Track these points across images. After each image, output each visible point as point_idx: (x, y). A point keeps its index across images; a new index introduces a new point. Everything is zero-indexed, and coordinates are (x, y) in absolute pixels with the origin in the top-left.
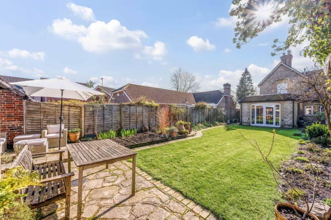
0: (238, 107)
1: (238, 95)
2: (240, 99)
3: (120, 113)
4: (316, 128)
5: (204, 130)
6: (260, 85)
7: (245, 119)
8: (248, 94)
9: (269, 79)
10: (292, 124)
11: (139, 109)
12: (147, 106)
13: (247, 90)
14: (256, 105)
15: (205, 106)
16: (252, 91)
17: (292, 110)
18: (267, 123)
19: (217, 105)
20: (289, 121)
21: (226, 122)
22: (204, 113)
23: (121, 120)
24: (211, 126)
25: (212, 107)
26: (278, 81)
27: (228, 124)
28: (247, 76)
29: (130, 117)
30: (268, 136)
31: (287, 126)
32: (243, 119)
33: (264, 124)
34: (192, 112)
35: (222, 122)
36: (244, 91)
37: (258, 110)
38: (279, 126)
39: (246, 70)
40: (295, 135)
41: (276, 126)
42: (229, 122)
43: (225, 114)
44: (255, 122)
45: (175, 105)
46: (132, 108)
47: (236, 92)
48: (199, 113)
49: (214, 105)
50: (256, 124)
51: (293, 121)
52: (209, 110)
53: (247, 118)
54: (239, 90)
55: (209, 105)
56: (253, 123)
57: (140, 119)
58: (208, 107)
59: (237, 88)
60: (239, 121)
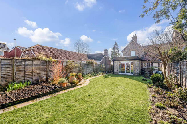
0: (112, 63)
1: (112, 56)
2: (113, 58)
3: (12, 67)
4: (156, 77)
5: (91, 78)
6: (123, 51)
7: (116, 70)
8: (117, 56)
9: (127, 48)
10: (138, 73)
11: (36, 64)
12: (45, 61)
13: (116, 54)
14: (121, 62)
15: (93, 62)
16: (119, 54)
17: (138, 65)
18: (127, 72)
19: (101, 62)
20: (137, 71)
21: (105, 72)
22: (92, 67)
23: (13, 73)
24: (96, 75)
25: (98, 63)
26: (131, 49)
27: (107, 73)
28: (116, 46)
29: (25, 71)
30: (129, 81)
31: (136, 74)
32: (114, 70)
33: (125, 73)
34: (84, 66)
35: (103, 72)
36: (115, 55)
37: (122, 65)
38: (133, 74)
39: (116, 43)
40: (143, 80)
41: (131, 74)
42: (107, 72)
43: (105, 67)
44: (121, 72)
45: (71, 61)
46: (27, 62)
47: (111, 54)
48: (89, 67)
49: (99, 62)
50: (121, 73)
51: (139, 71)
52: (96, 65)
53: (117, 70)
54: (112, 54)
55: (95, 62)
56: (120, 72)
57: (37, 72)
58: (95, 63)
59: (111, 52)
60: (112, 71)
